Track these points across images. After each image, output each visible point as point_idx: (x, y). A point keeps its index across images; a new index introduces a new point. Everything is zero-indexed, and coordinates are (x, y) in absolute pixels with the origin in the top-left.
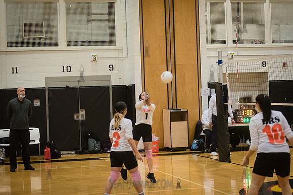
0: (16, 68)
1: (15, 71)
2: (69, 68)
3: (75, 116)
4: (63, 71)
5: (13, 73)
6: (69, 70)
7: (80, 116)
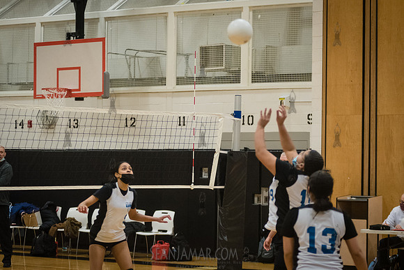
0: (184, 117)
1: (182, 123)
2: (251, 118)
3: (256, 199)
4: (243, 124)
5: (180, 125)
6: (250, 122)
7: (263, 200)
